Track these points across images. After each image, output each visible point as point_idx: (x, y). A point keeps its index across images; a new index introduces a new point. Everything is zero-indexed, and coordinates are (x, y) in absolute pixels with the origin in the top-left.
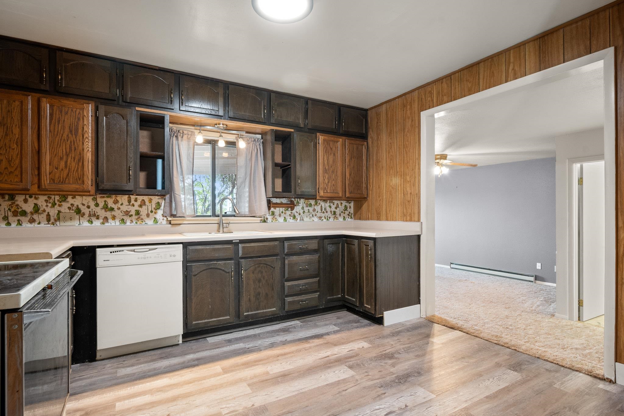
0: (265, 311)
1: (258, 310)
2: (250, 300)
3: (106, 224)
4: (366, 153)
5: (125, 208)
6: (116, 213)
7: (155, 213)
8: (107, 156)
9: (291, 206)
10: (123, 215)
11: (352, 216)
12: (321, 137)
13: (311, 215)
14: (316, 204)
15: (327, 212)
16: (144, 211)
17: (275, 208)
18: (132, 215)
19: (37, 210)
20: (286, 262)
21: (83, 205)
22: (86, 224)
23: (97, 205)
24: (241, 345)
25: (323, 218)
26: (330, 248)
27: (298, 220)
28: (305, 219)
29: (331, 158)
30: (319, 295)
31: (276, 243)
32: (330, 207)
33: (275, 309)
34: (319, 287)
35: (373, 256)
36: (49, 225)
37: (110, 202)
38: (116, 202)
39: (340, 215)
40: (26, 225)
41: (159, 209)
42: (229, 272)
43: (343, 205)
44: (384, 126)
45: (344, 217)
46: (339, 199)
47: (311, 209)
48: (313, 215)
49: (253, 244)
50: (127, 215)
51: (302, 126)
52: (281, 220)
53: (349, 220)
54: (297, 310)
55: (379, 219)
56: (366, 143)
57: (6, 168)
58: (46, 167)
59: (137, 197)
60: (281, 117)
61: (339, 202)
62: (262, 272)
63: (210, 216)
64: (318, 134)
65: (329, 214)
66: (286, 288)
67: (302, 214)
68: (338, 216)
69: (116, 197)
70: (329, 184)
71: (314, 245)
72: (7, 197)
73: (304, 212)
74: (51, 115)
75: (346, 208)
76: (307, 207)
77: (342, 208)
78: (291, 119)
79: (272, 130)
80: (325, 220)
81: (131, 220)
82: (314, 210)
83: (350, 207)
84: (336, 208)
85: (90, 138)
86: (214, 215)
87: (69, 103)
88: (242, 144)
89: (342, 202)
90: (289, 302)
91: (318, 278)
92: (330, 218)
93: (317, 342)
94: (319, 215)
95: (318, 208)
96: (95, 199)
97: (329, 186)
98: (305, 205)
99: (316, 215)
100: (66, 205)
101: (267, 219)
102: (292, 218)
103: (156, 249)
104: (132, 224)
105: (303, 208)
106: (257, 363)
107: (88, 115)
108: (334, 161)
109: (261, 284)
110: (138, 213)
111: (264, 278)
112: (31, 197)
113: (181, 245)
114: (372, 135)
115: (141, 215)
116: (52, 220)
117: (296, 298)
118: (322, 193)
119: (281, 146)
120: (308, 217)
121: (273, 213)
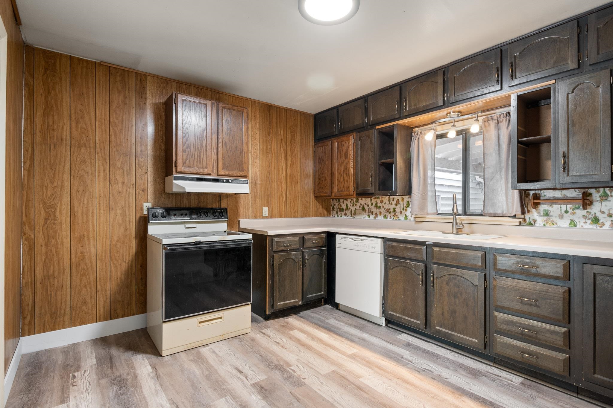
0: (462, 336)
1: (453, 331)
2: (443, 315)
3: (377, 219)
5: (387, 206)
6: (382, 210)
7: (406, 210)
9: (584, 201)
10: (386, 212)
16: (398, 209)
17: (551, 205)
18: (391, 212)
19: (347, 208)
21: (366, 204)
22: (367, 218)
23: (372, 204)
30: (568, 359)
33: (476, 341)
36: (351, 218)
37: (379, 201)
38: (382, 202)
40: (344, 217)
41: (408, 207)
42: (419, 275)
50: (388, 211)
52: (564, 223)
59: (394, 197)
69: (382, 197)
72: (337, 200)
74: (338, 149)
81: (390, 216)
85: (352, 159)
87: (343, 138)
91: (566, 330)
96: (371, 200)
100: (358, 204)
101: (535, 221)
102: (589, 222)
103: (364, 240)
104: (391, 219)
107: (351, 143)
110: (394, 210)
112: (345, 200)
113: (380, 239)
115: (396, 212)
116: (353, 215)
121: (547, 214)
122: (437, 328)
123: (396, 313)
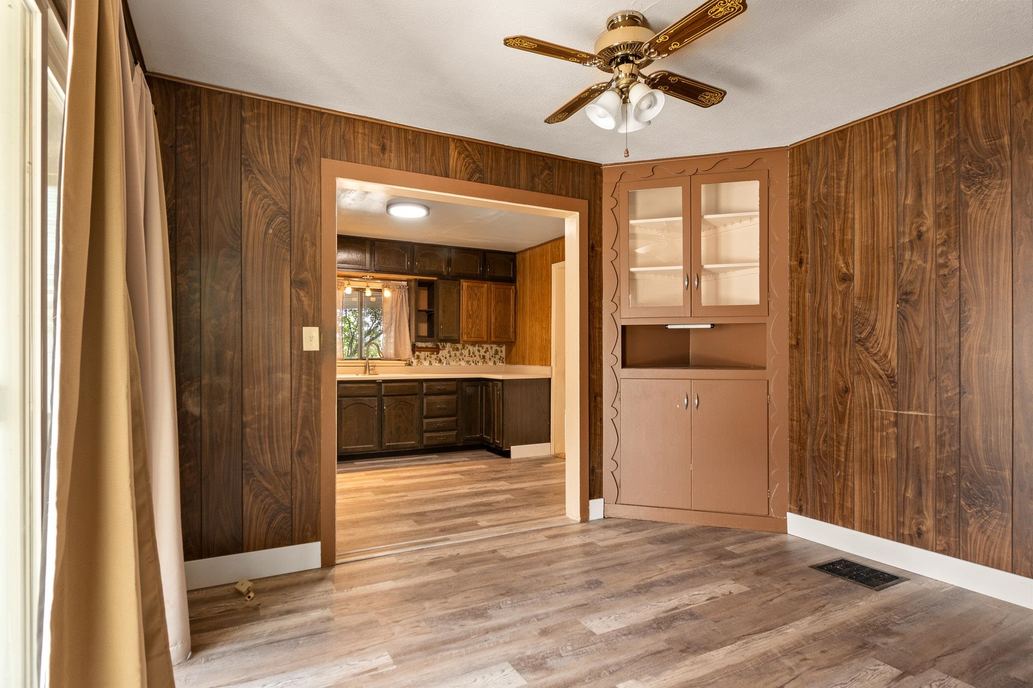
0: (405, 443)
1: (399, 442)
2: (391, 433)
4: (514, 296)
9: (437, 350)
11: (504, 360)
12: (464, 283)
13: (458, 360)
14: (463, 348)
15: (475, 356)
17: (420, 352)
20: (425, 401)
24: (382, 466)
25: (471, 362)
26: (469, 390)
27: (444, 364)
28: (452, 363)
29: (475, 303)
30: (457, 434)
31: (416, 384)
32: (479, 351)
33: (414, 443)
34: (457, 426)
35: (501, 396)
39: (490, 359)
42: (373, 407)
43: (494, 349)
44: (528, 272)
45: (495, 361)
46: (486, 343)
47: (458, 353)
48: (460, 359)
49: (394, 384)
51: (445, 274)
52: (426, 363)
53: (501, 364)
54: (435, 445)
55: (524, 364)
56: (513, 287)
60: (424, 267)
61: (488, 346)
62: (402, 409)
63: (358, 359)
64: (462, 281)
65: (478, 358)
66: (425, 424)
67: (448, 358)
68: (487, 360)
70: (474, 329)
71: (453, 387)
73: (450, 356)
75: (497, 352)
76: (453, 351)
77: (492, 352)
78: (434, 268)
79: (416, 279)
80: (473, 364)
82: (461, 354)
83: (501, 352)
84: (485, 352)
86: (361, 358)
88: (387, 293)
89: (492, 345)
90: (427, 437)
91: (456, 418)
92: (478, 362)
94: (466, 359)
95: (466, 352)
97: (473, 331)
98: (451, 349)
99: (463, 359)
101: (412, 362)
102: (437, 362)
105: (449, 352)
108: (478, 306)
109: (401, 419)
111: (404, 414)
114: (519, 279)
117: (434, 434)
118: (465, 338)
119: (427, 292)
120: (455, 361)
121: (418, 357)
122: (387, 445)
123: (346, 446)
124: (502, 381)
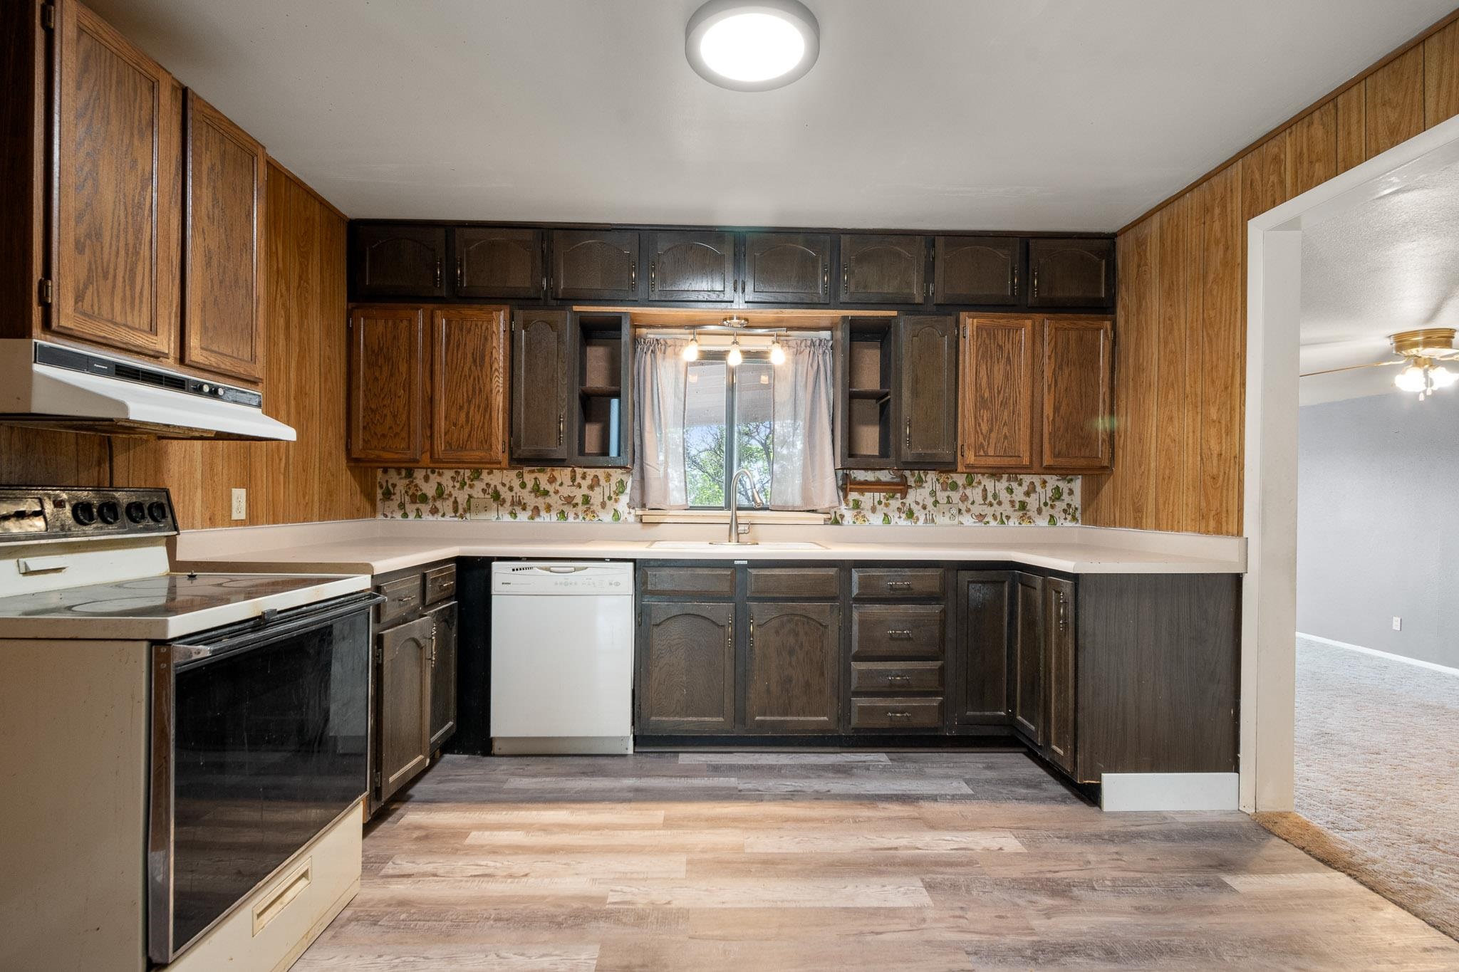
0: (802, 718)
1: (787, 715)
2: (768, 691)
3: (537, 520)
4: (1108, 348)
5: (566, 491)
6: (553, 500)
7: (616, 501)
8: (526, 399)
9: (900, 488)
10: (563, 504)
11: (1078, 515)
12: (969, 321)
13: (954, 511)
14: (970, 483)
15: (1000, 503)
16: (596, 496)
17: (862, 492)
18: (577, 504)
19: (440, 494)
20: (855, 616)
21: (504, 485)
22: (507, 518)
23: (523, 485)
24: (732, 781)
25: (989, 519)
26: (978, 593)
27: (921, 523)
28: (940, 520)
29: (999, 371)
30: (942, 704)
31: (832, 572)
32: (1010, 491)
33: (826, 718)
34: (942, 682)
35: (1070, 620)
36: (456, 519)
37: (543, 479)
38: (552, 480)
39: (1039, 511)
40: (427, 517)
41: (622, 492)
42: (723, 626)
43: (1049, 487)
44: (1155, 272)
45: (1052, 516)
46: (1028, 470)
47: (956, 496)
48: (960, 510)
49: (777, 572)
50: (569, 503)
51: (919, 299)
52: (876, 519)
53: (1068, 524)
54: (883, 730)
55: (1138, 524)
56: (1108, 324)
57: (391, 428)
58: (441, 424)
59: (585, 470)
60: (865, 287)
61: (1036, 479)
62: (797, 634)
63: (721, 509)
64: (963, 315)
65: (1006, 508)
66: (854, 676)
67: (930, 507)
68: (1033, 513)
69: (553, 470)
70: (993, 435)
71: (930, 582)
72: (404, 473)
73: (936, 503)
74: (448, 336)
75: (1057, 494)
76: (944, 490)
77: (1045, 493)
78: (890, 288)
79: (844, 318)
80: (993, 523)
81: (575, 514)
82: (964, 498)
83: (1071, 492)
84: (1027, 494)
85: (501, 370)
86: (728, 507)
87: (470, 312)
88: (779, 356)
89: (1047, 477)
90: (862, 709)
91: (939, 663)
92: (1008, 518)
93: (896, 809)
94: (977, 509)
95: (975, 494)
96: (520, 476)
97: (993, 441)
98: (939, 486)
100: (479, 485)
101: (842, 516)
102: (904, 516)
103: (586, 568)
104: (577, 520)
105: (933, 493)
106: (736, 824)
107: (498, 329)
108: (1007, 376)
109: (794, 659)
110: (586, 500)
111: (801, 646)
112: (433, 472)
113: (631, 564)
114: (1125, 299)
115: (592, 505)
116: (461, 511)
117: (880, 702)
118: (971, 458)
119: (878, 352)
120: (947, 515)
121: (857, 505)
122: (757, 718)
123: (668, 716)
124: (1075, 578)
